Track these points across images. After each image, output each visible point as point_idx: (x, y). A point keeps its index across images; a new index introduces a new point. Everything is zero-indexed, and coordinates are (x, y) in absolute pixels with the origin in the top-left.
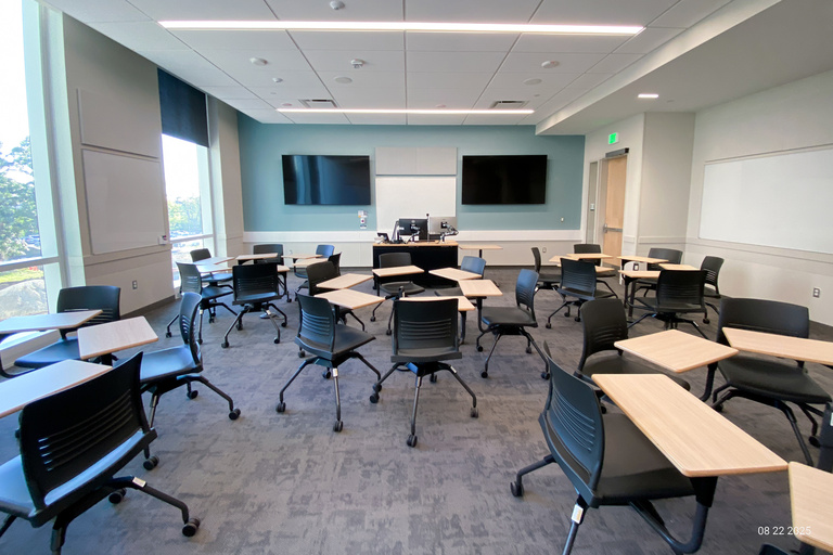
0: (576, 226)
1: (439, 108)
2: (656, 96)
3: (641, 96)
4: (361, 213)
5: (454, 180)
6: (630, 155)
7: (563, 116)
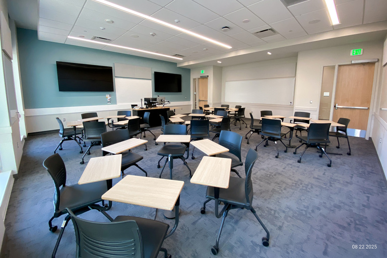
0: (189, 99)
1: (156, 52)
4: (108, 96)
5: (151, 81)
6: (209, 78)
7: (191, 63)
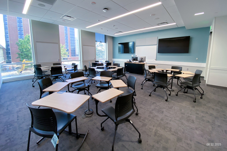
2: (203, 13)
3: (195, 15)
4: (132, 55)
6: (212, 34)
